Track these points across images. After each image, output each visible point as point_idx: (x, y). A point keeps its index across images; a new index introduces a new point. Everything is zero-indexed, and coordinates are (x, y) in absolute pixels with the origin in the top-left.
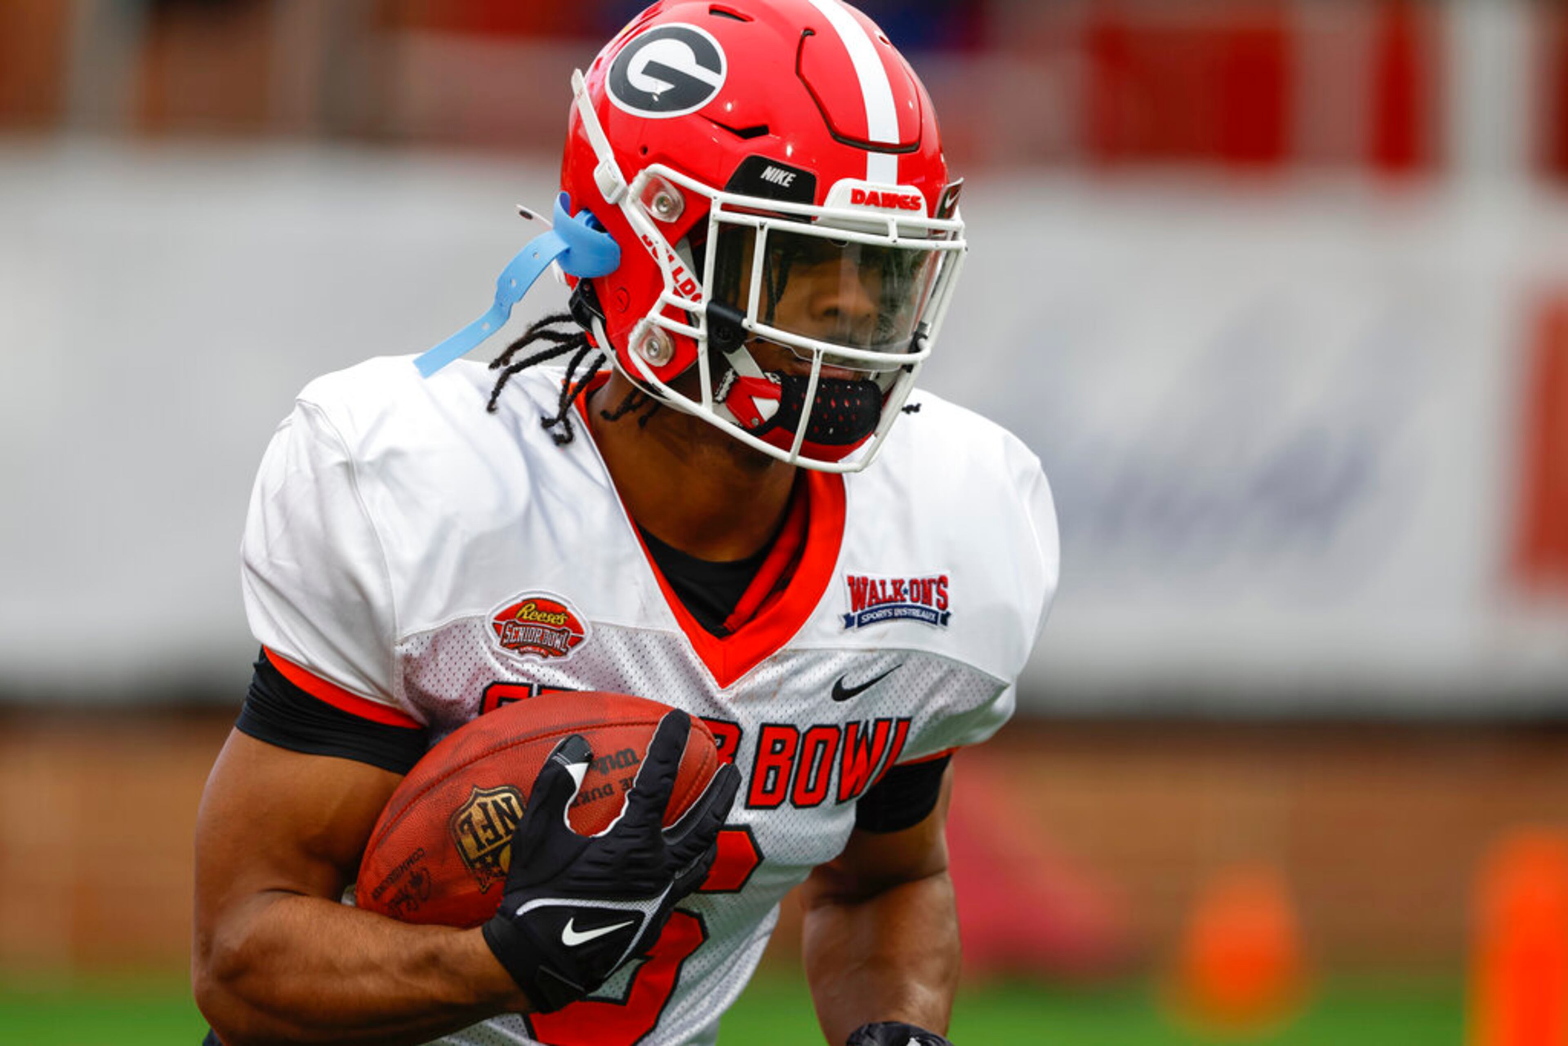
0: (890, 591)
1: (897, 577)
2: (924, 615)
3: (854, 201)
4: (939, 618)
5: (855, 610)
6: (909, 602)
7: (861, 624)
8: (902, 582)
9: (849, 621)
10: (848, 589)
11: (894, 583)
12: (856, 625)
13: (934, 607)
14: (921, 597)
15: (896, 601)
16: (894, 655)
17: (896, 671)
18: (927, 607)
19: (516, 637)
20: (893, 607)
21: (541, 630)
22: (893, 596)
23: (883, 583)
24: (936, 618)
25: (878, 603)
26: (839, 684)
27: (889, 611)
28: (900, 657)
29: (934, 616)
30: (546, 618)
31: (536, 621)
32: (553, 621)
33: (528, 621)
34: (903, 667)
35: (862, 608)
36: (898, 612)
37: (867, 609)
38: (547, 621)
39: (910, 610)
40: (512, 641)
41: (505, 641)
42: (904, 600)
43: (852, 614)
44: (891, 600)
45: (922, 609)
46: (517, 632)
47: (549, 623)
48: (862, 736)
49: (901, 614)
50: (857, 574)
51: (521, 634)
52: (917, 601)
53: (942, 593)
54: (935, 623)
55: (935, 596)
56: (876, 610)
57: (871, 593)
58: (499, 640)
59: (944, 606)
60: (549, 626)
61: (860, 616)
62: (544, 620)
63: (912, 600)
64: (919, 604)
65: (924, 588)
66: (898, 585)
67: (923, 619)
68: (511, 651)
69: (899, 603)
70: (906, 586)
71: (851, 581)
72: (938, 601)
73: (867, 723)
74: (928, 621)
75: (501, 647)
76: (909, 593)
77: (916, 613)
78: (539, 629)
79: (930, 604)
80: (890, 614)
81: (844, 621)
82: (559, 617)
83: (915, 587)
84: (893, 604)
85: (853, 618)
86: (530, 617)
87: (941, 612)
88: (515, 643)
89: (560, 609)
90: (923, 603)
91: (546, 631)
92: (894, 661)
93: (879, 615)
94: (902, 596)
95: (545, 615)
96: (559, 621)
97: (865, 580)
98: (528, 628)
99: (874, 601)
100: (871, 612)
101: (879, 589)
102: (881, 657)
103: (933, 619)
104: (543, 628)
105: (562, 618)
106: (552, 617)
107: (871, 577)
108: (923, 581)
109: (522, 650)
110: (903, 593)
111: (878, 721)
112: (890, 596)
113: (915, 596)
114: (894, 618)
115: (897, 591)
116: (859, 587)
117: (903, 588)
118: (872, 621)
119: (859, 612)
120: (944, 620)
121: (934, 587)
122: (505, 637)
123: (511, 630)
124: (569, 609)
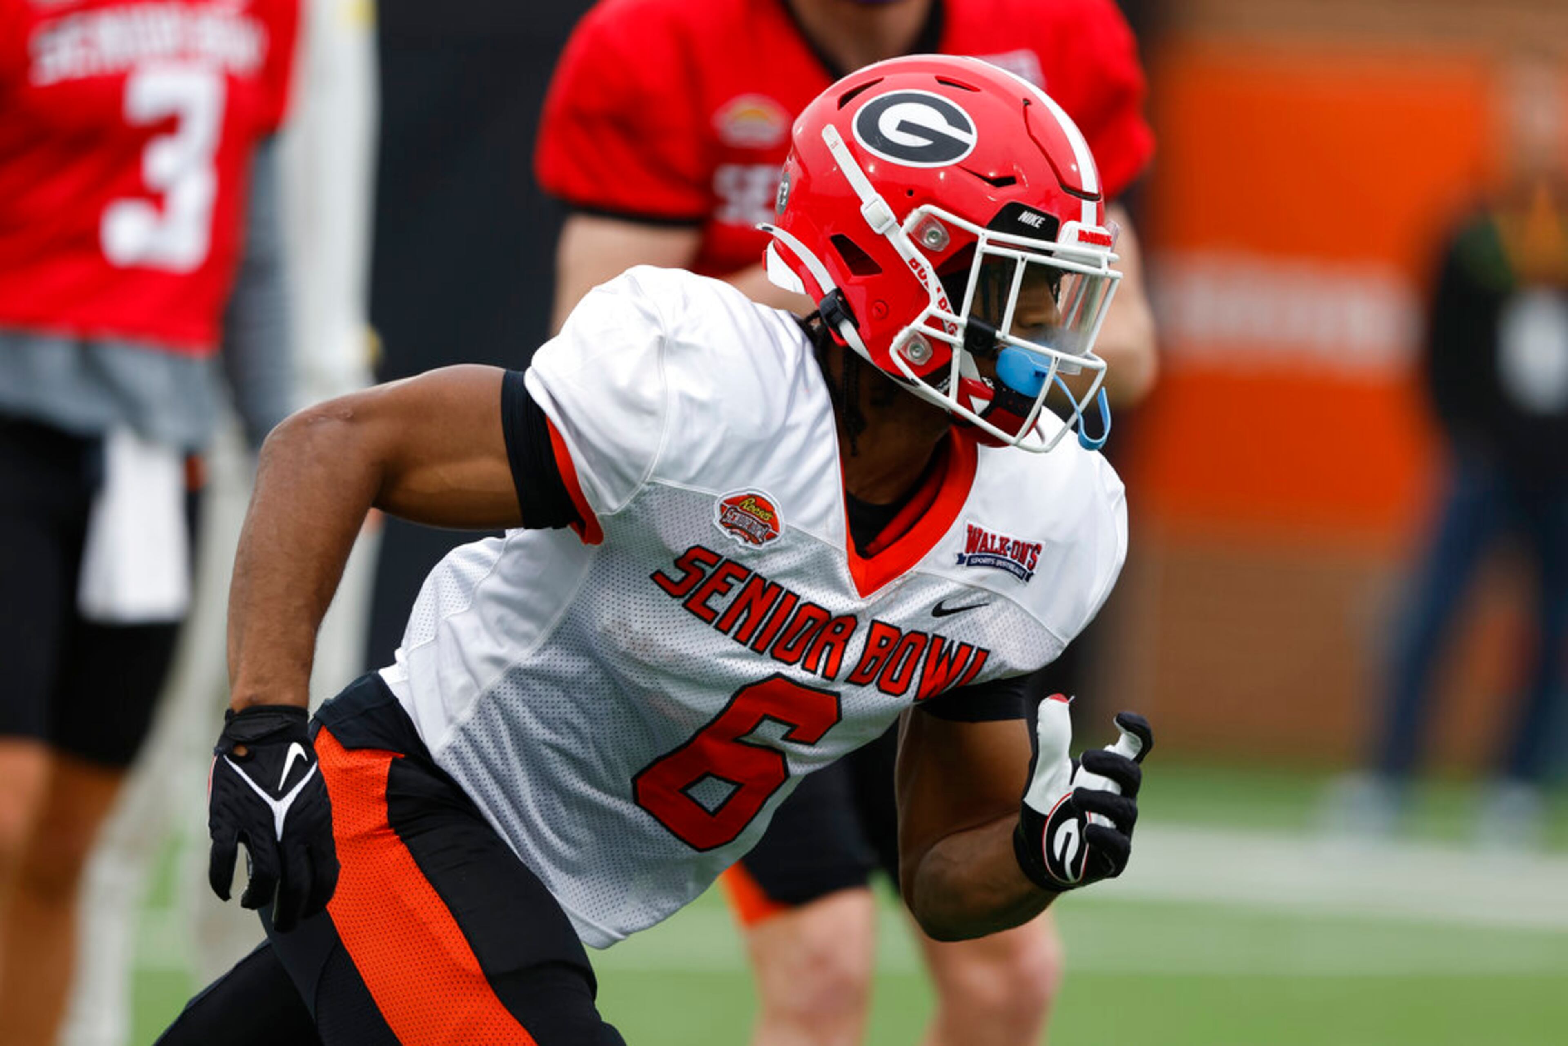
0: (997, 545)
1: (1005, 535)
2: (1017, 571)
4: (1025, 576)
5: (967, 552)
6: (1009, 558)
7: (969, 564)
8: (1008, 540)
9: (961, 559)
10: (966, 535)
11: (1002, 539)
12: (965, 564)
13: (1025, 567)
14: (1019, 555)
15: (1000, 554)
16: (986, 594)
17: (983, 608)
18: (1020, 564)
19: (732, 519)
20: (997, 558)
22: (999, 550)
23: (993, 537)
24: (1024, 575)
25: (987, 551)
26: (940, 604)
27: (993, 561)
28: (989, 597)
30: (758, 513)
31: (751, 512)
32: (762, 517)
33: (746, 510)
34: (989, 607)
35: (974, 552)
36: (999, 563)
37: (977, 554)
38: (758, 515)
39: (1008, 563)
40: (729, 521)
41: (724, 520)
42: (1006, 555)
43: (965, 554)
44: (996, 552)
45: (1017, 566)
46: (735, 516)
47: (759, 517)
48: (946, 651)
49: (1001, 565)
50: (976, 525)
51: (737, 519)
52: (1015, 558)
53: (1033, 557)
54: (1021, 578)
55: (1028, 558)
56: (984, 557)
57: (983, 542)
58: (720, 517)
59: (1031, 567)
60: (758, 519)
61: (970, 558)
63: (1012, 556)
64: (1016, 561)
65: (1023, 550)
66: (1004, 542)
67: (1015, 573)
68: (725, 528)
69: (1002, 556)
70: (1010, 544)
71: (970, 529)
72: (1029, 562)
73: (952, 642)
74: (1018, 576)
75: (720, 524)
76: (1011, 550)
77: (1012, 567)
78: (750, 519)
79: (1023, 563)
80: (993, 562)
81: (957, 559)
82: (767, 514)
83: (1016, 547)
84: (997, 555)
85: (965, 558)
86: (748, 509)
87: (1028, 571)
88: (731, 524)
89: (770, 509)
90: (1018, 561)
91: (755, 522)
92: (984, 599)
93: (985, 561)
94: (1005, 551)
95: (759, 510)
96: (766, 517)
97: (981, 531)
98: (743, 516)
99: (983, 549)
100: (979, 557)
101: (990, 541)
102: (975, 592)
103: (1021, 575)
104: (754, 519)
105: (769, 515)
106: (761, 513)
107: (985, 530)
108: (1024, 544)
109: (733, 530)
110: (1005, 548)
111: (962, 644)
112: (996, 549)
113: (1015, 553)
114: (995, 566)
115: (1002, 546)
116: (974, 535)
117: (1007, 545)
118: (978, 564)
119: (970, 554)
120: (1027, 577)
121: (1030, 551)
122: (725, 516)
123: (731, 513)
124: (776, 512)
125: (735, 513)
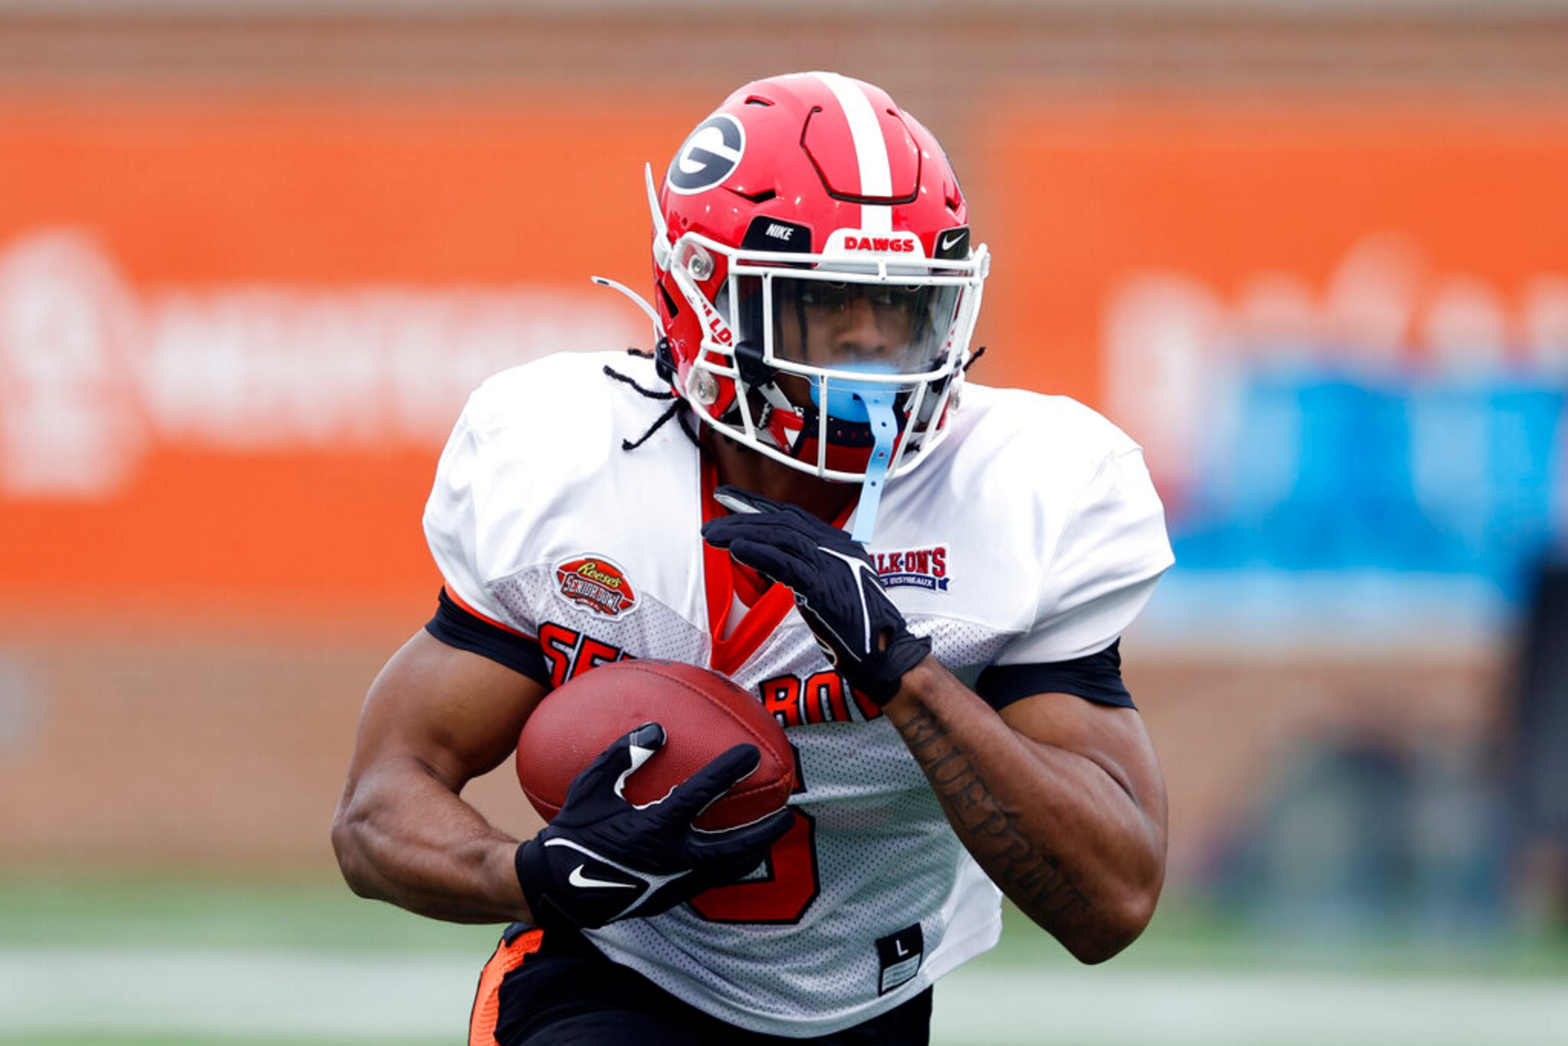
0: (888, 563)
1: (896, 551)
2: (918, 582)
3: (847, 247)
4: (936, 584)
6: (904, 572)
8: (899, 555)
11: (893, 556)
13: (930, 575)
14: (917, 566)
15: (893, 571)
18: (922, 574)
19: (575, 588)
20: (889, 577)
21: (597, 588)
22: (891, 567)
23: (882, 557)
24: (932, 584)
27: (885, 581)
29: (930, 582)
30: (603, 579)
31: (593, 579)
32: (608, 582)
33: (587, 577)
36: (893, 581)
38: (604, 581)
39: (905, 578)
40: (572, 590)
41: (565, 589)
42: (900, 570)
44: (887, 570)
45: (917, 577)
46: (576, 585)
47: (605, 584)
49: (896, 582)
51: (580, 587)
52: (912, 570)
53: (938, 562)
54: (932, 588)
55: (930, 565)
58: (561, 587)
59: (939, 574)
60: (605, 586)
62: (601, 580)
63: (907, 569)
64: (914, 573)
65: (921, 559)
66: (895, 558)
67: (916, 585)
68: (569, 599)
69: (895, 573)
70: (903, 558)
72: (935, 569)
74: (922, 587)
75: (561, 593)
76: (904, 564)
77: (911, 580)
78: (595, 587)
79: (926, 572)
80: (887, 583)
82: (614, 580)
83: (911, 559)
84: (889, 573)
86: (589, 575)
87: (938, 578)
88: (573, 593)
89: (617, 574)
90: (918, 571)
91: (602, 589)
94: (898, 567)
95: (602, 575)
96: (614, 584)
98: (586, 584)
103: (930, 585)
105: (617, 582)
106: (607, 579)
108: (920, 553)
109: (579, 600)
110: (898, 564)
112: (887, 568)
114: (890, 585)
115: (895, 563)
117: (899, 560)
120: (943, 585)
121: (930, 558)
122: (566, 585)
123: (571, 581)
124: (625, 577)
125: (576, 581)
